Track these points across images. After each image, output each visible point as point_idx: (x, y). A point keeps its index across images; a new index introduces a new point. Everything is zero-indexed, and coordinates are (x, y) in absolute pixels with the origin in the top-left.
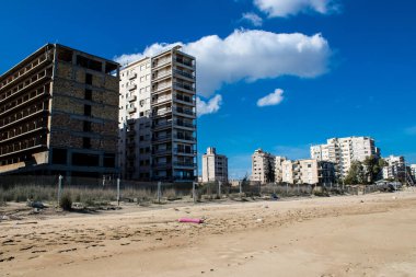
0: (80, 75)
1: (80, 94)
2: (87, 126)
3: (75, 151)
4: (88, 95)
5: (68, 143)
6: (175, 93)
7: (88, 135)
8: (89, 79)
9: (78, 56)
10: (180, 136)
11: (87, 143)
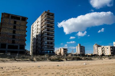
0: (12, 21)
1: (12, 27)
2: (14, 37)
3: (9, 44)
4: (15, 27)
5: (7, 42)
6: (47, 25)
7: (14, 39)
8: (15, 22)
9: (11, 16)
10: (48, 39)
11: (13, 42)
